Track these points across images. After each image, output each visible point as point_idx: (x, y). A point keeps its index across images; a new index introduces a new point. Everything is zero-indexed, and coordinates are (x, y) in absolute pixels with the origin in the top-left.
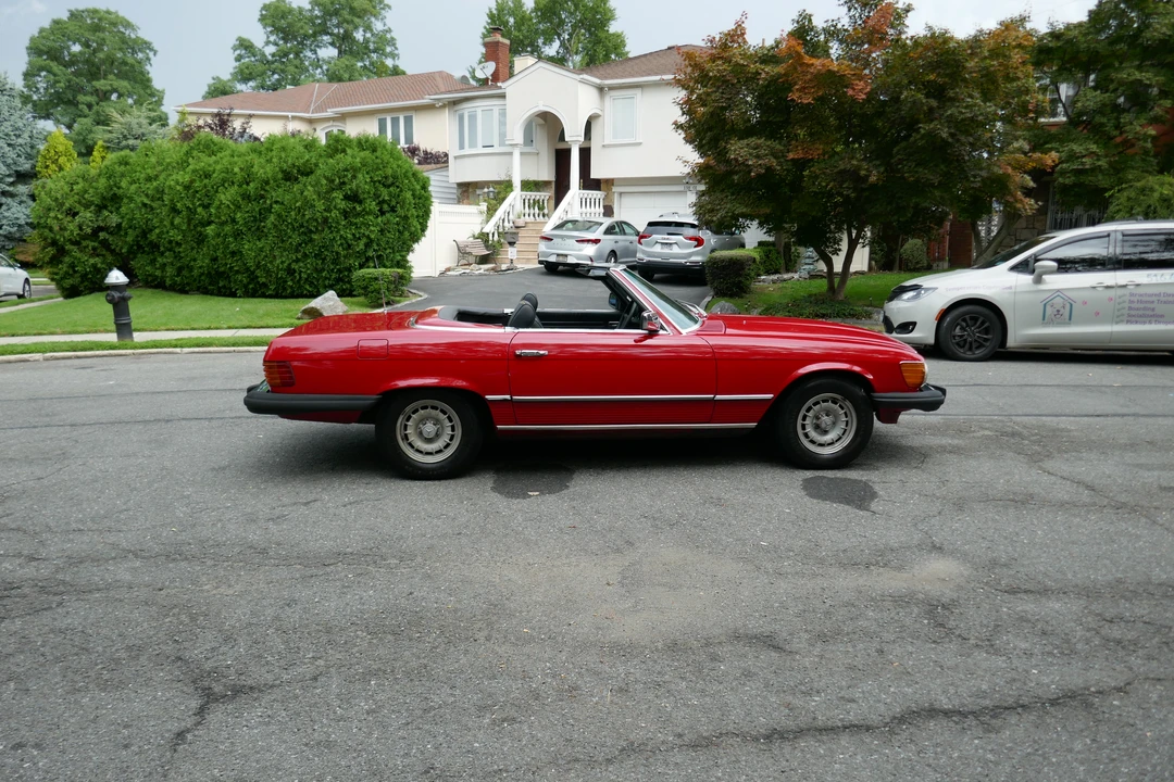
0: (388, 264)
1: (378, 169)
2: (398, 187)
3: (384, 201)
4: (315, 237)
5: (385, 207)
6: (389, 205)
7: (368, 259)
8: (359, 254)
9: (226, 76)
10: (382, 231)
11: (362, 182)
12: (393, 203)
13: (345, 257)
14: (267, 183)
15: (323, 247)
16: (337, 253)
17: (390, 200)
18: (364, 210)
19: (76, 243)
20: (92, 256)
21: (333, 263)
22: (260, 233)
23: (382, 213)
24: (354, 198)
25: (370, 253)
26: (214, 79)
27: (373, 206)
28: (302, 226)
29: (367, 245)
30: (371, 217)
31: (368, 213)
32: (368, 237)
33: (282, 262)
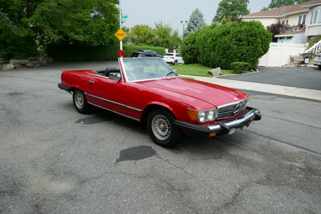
0: (248, 61)
1: (250, 31)
2: (256, 37)
3: (250, 41)
4: (226, 52)
5: (250, 43)
6: (252, 42)
7: (242, 59)
8: (239, 58)
9: (267, 7)
10: (247, 51)
11: (242, 36)
12: (253, 42)
13: (235, 58)
14: (218, 36)
15: (228, 55)
16: (232, 57)
17: (252, 41)
18: (242, 44)
19: (187, 52)
20: (190, 55)
21: (231, 60)
22: (214, 50)
23: (249, 45)
24: (240, 40)
25: (243, 57)
26: (263, 8)
27: (245, 43)
28: (224, 48)
29: (242, 55)
30: (244, 46)
31: (243, 45)
32: (242, 52)
33: (218, 59)
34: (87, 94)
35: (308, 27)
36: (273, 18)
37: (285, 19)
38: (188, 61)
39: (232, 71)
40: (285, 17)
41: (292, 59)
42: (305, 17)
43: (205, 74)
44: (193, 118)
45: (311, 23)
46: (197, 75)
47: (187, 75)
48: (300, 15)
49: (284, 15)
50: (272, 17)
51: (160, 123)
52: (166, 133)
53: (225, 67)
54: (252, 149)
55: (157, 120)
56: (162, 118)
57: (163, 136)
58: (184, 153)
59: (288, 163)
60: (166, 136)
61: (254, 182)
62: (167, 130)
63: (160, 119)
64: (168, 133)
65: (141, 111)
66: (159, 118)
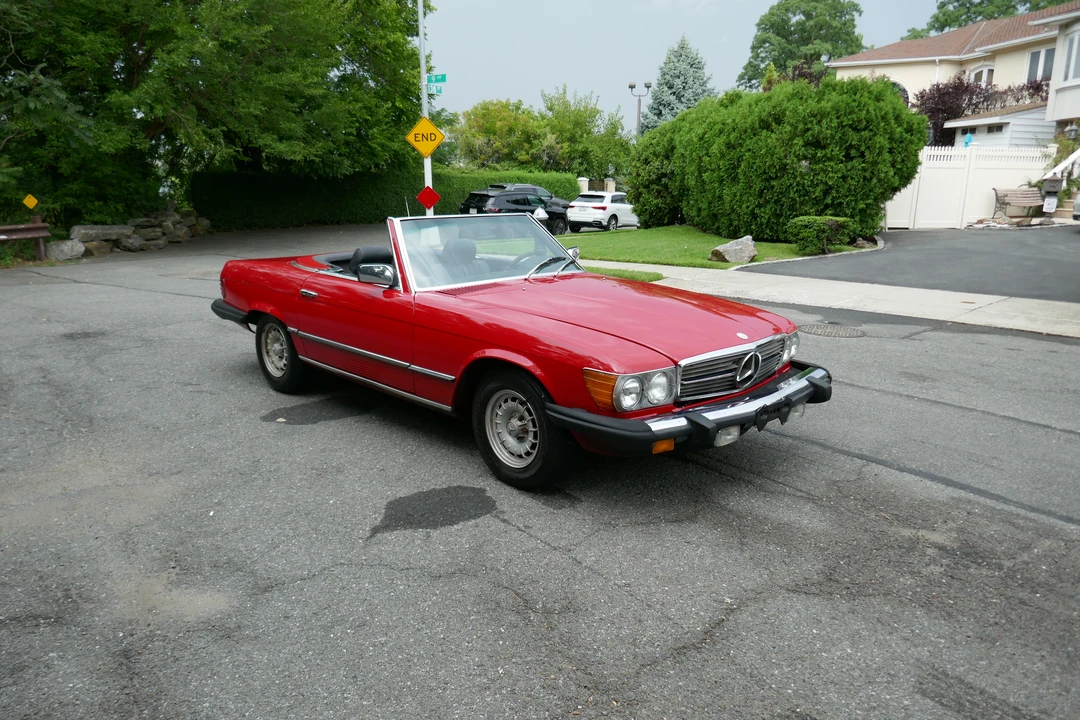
0: (848, 212)
1: (851, 113)
2: (871, 130)
3: (851, 146)
4: (774, 183)
5: (853, 152)
6: (858, 150)
7: (827, 206)
8: (817, 201)
10: (844, 178)
11: (825, 130)
12: (863, 149)
13: (802, 204)
14: (746, 132)
15: (781, 193)
16: (793, 200)
17: (860, 146)
18: (825, 156)
19: (647, 187)
20: (657, 198)
21: (789, 210)
22: (735, 179)
23: (848, 157)
24: (817, 144)
25: (829, 201)
27: (836, 151)
28: (765, 173)
29: (826, 193)
30: (832, 164)
31: (830, 159)
32: (826, 183)
33: (748, 207)
34: (296, 330)
35: (1058, 91)
36: (941, 61)
37: (982, 66)
38: (650, 218)
39: (794, 245)
40: (984, 58)
41: (1001, 202)
42: (1050, 54)
43: (703, 258)
44: (601, 395)
45: (1066, 78)
46: (676, 262)
47: (643, 262)
48: (1035, 50)
49: (978, 52)
50: (937, 58)
51: (510, 414)
52: (527, 446)
53: (769, 233)
54: (799, 494)
55: (500, 406)
56: (514, 399)
57: (520, 456)
58: (582, 507)
59: (907, 533)
60: (528, 454)
61: (781, 587)
62: (531, 438)
63: (510, 403)
64: (533, 446)
65: (453, 381)
66: (506, 401)
